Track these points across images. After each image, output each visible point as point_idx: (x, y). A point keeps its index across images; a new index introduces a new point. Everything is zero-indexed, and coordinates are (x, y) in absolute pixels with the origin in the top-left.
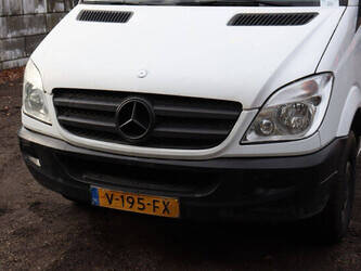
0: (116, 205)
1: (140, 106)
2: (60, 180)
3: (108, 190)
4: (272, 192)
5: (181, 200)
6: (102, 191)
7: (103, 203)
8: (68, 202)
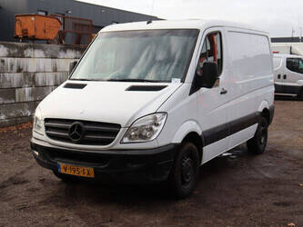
0: (68, 172)
1: (79, 126)
2: (46, 161)
3: (64, 164)
4: (135, 166)
5: (95, 170)
6: (62, 165)
7: (63, 171)
8: (59, 180)
